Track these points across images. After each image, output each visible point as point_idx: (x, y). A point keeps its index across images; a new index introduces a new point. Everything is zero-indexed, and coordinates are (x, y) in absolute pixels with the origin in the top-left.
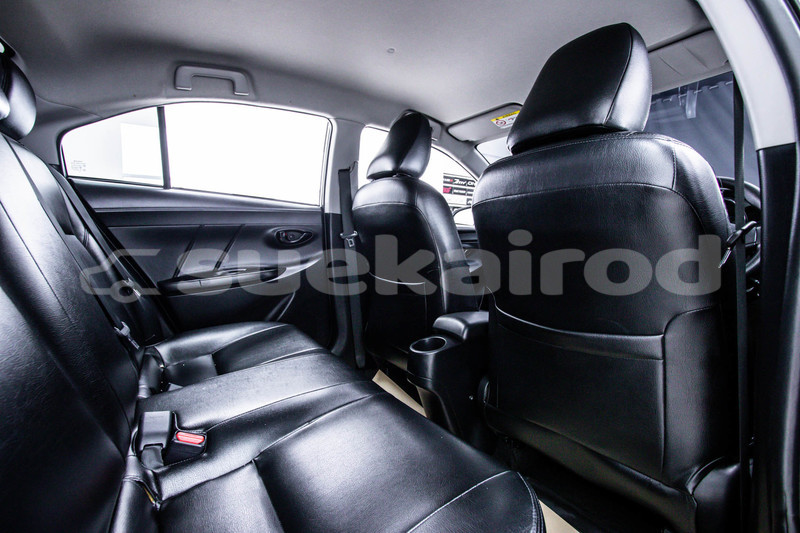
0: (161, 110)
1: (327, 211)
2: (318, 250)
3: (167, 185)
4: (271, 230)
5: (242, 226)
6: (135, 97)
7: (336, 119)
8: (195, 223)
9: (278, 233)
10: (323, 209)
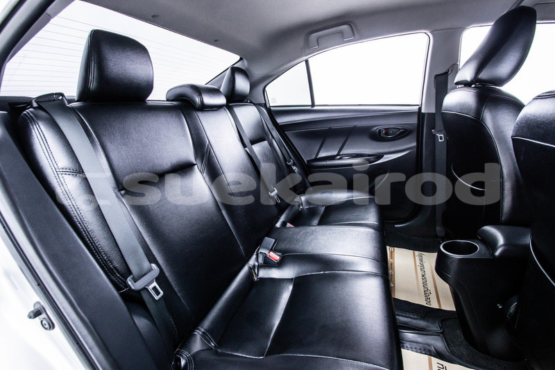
0: (307, 62)
1: (423, 111)
2: (413, 142)
3: (313, 105)
4: (376, 128)
5: (355, 127)
6: (290, 61)
7: (431, 32)
8: (326, 127)
9: (380, 130)
10: (420, 109)
